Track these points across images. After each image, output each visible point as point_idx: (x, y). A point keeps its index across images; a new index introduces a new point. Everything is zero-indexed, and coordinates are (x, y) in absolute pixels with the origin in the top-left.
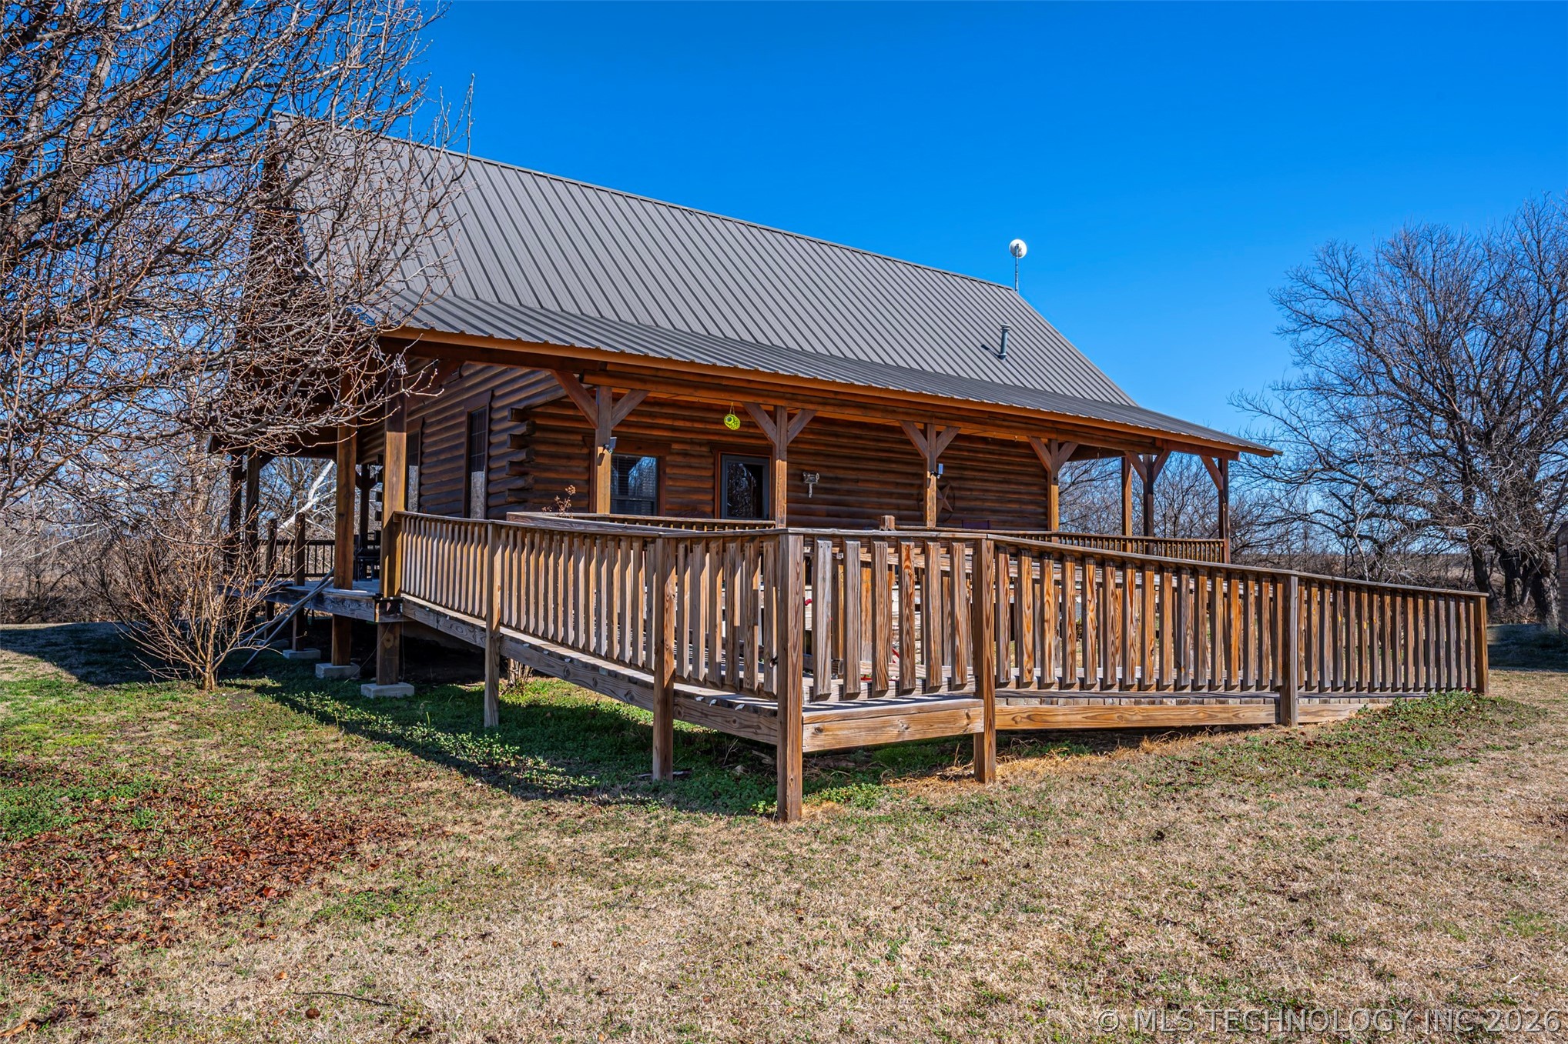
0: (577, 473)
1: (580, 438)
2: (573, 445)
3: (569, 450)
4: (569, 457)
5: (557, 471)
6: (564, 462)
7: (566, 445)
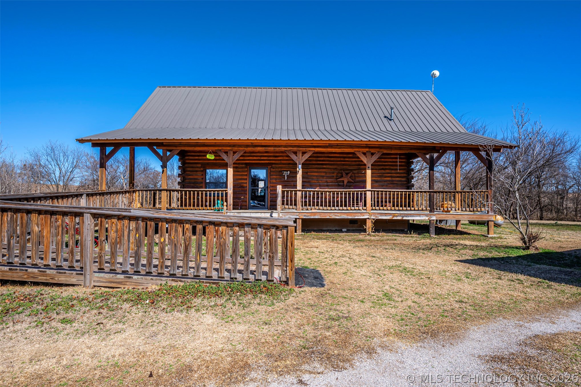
0: (199, 176)
1: (200, 165)
2: (198, 168)
3: (197, 169)
4: (197, 171)
5: (192, 176)
6: (195, 173)
7: (195, 168)
